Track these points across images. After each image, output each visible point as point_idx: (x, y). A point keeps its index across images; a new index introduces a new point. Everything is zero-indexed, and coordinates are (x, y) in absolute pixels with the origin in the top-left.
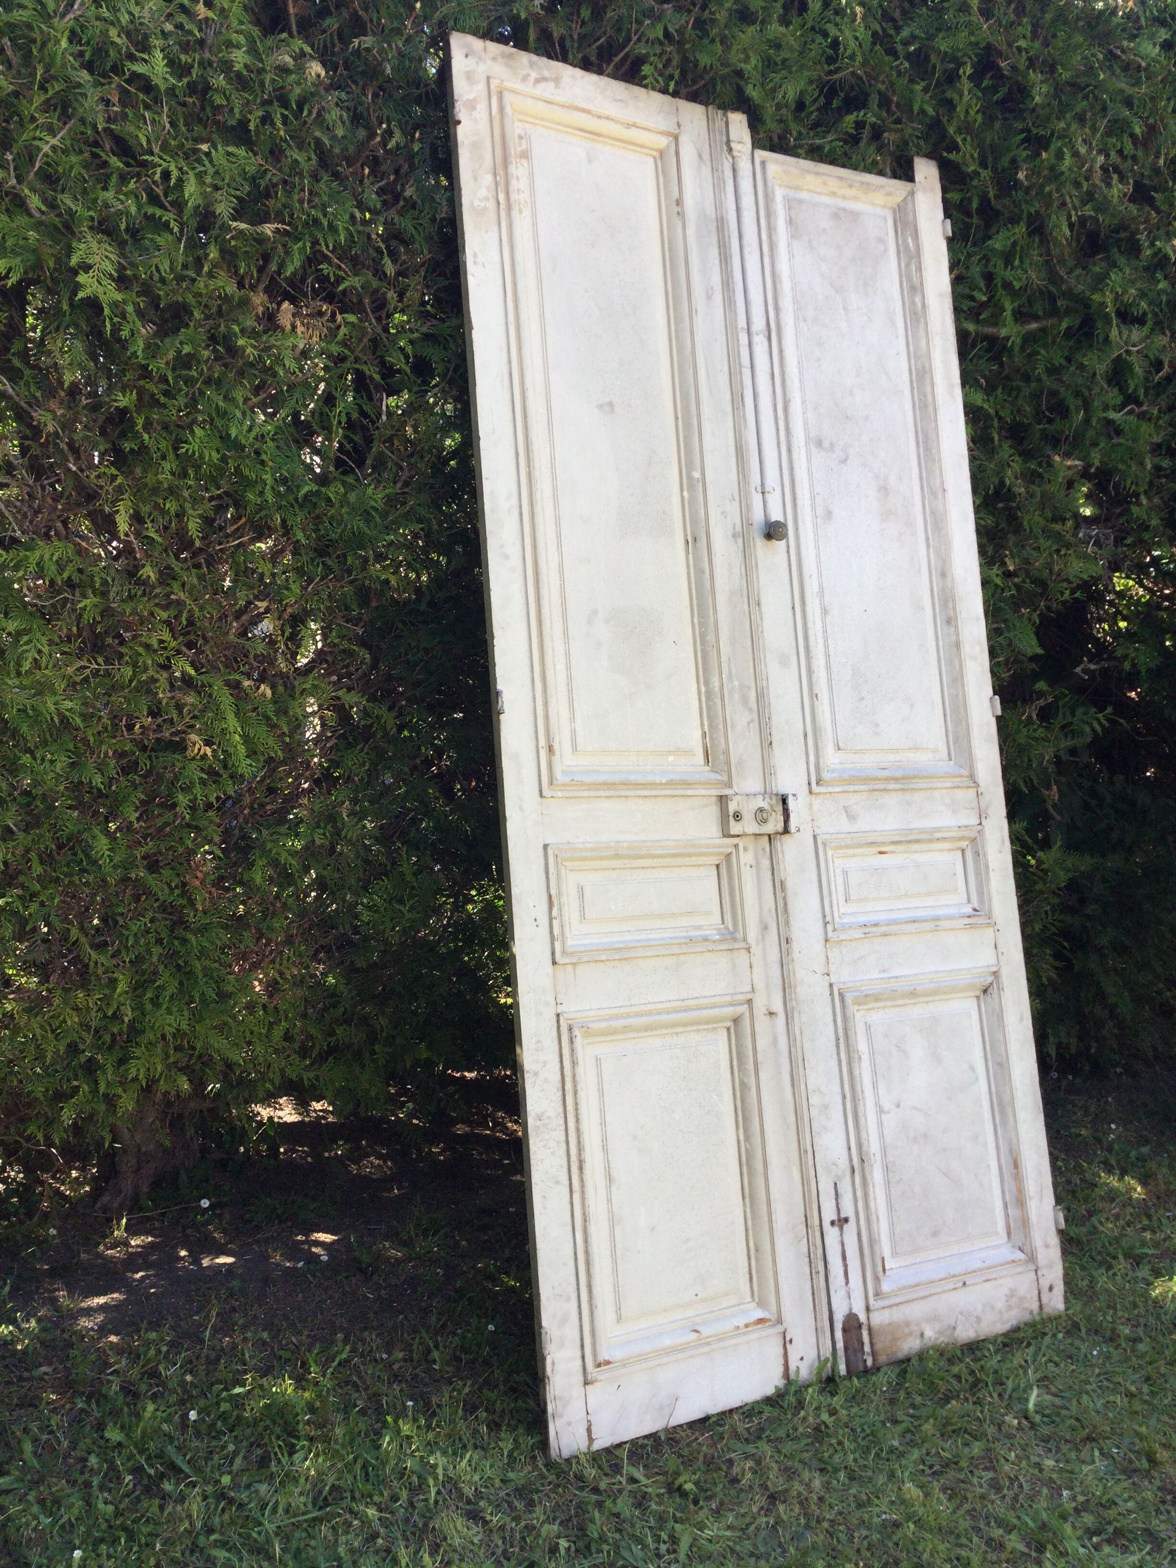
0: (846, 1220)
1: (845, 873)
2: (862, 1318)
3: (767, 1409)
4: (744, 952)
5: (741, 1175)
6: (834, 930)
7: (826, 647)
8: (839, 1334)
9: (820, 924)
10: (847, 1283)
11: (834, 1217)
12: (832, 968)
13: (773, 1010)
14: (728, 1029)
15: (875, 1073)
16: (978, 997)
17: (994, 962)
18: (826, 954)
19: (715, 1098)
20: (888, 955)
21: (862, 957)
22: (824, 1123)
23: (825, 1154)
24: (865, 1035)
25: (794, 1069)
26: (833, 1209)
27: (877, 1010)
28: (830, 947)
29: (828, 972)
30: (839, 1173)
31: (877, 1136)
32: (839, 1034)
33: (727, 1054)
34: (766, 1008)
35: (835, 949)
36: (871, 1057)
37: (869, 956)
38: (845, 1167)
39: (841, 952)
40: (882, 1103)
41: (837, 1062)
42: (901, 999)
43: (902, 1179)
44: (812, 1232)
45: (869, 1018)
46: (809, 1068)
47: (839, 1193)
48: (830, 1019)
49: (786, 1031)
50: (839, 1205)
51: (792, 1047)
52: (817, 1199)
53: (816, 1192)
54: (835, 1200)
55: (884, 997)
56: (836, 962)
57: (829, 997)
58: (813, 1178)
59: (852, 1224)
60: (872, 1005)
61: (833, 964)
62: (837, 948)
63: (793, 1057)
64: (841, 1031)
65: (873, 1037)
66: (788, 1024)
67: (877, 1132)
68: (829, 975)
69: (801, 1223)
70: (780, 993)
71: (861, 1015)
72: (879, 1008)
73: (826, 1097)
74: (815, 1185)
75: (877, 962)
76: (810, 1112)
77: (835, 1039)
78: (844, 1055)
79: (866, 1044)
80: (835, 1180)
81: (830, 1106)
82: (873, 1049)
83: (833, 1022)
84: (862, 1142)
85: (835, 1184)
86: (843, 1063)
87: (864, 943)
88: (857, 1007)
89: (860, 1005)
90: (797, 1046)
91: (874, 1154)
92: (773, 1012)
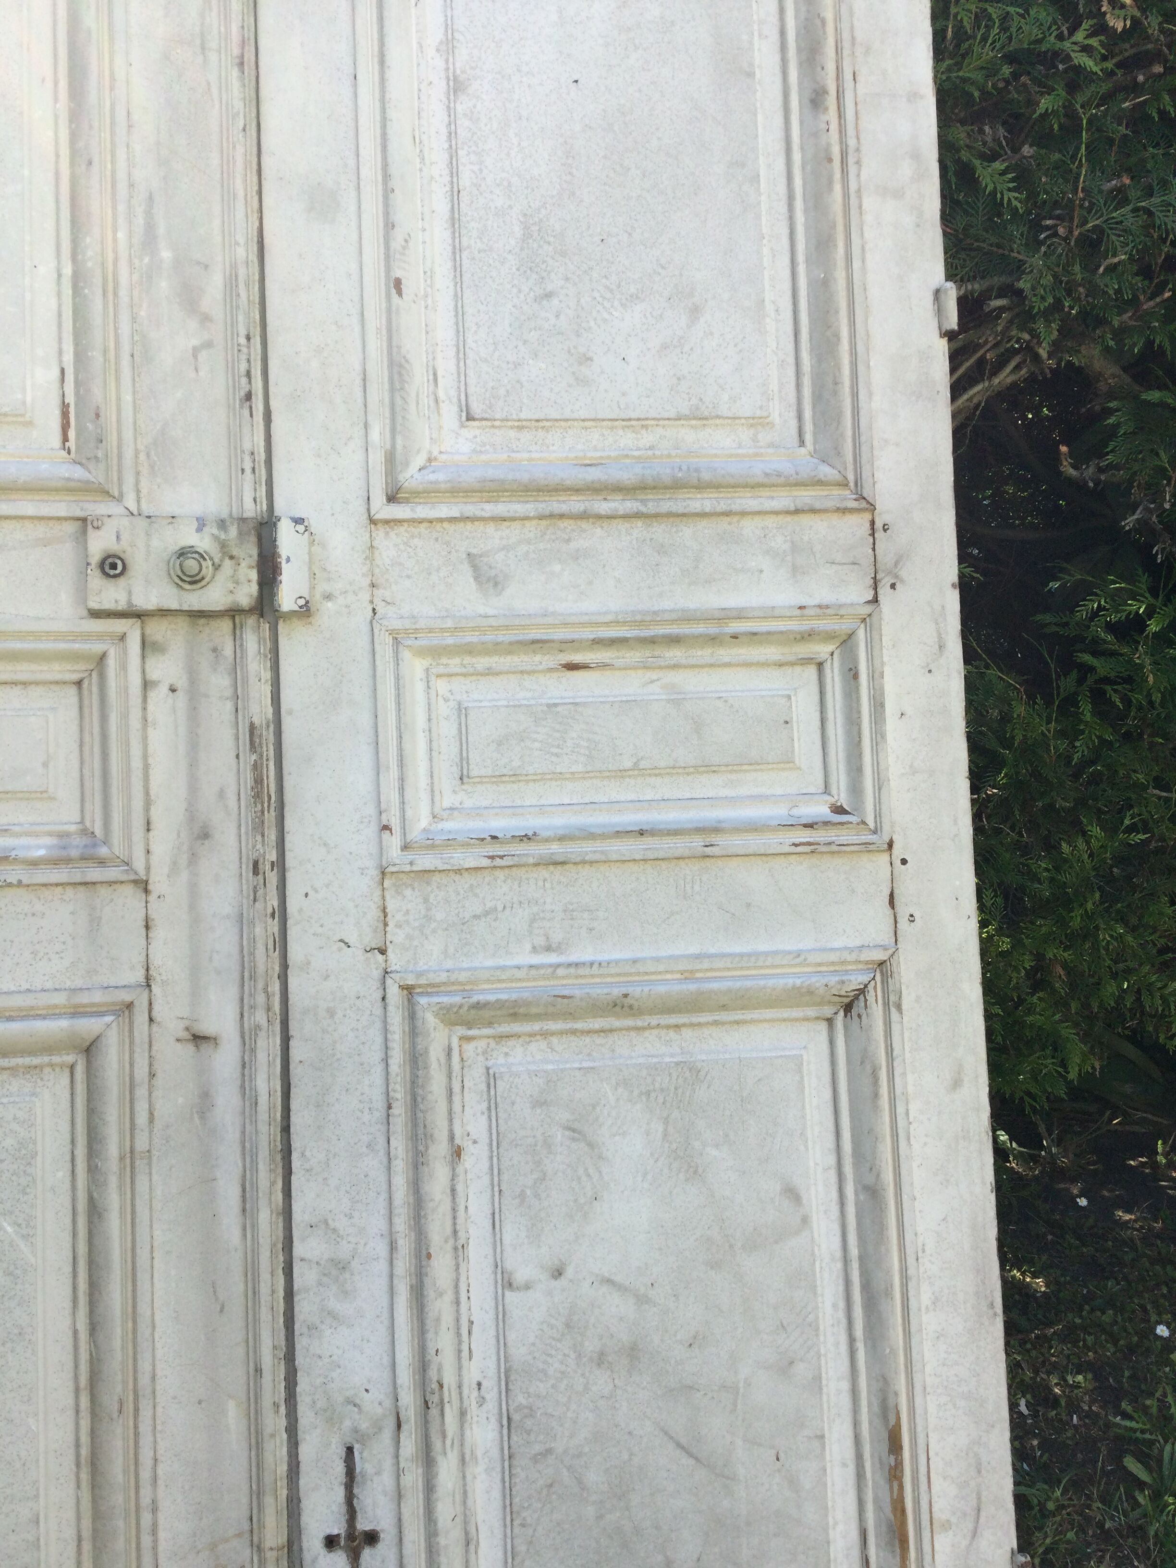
0: (372, 1538)
1: (462, 711)
4: (128, 890)
5: (77, 1413)
6: (405, 847)
7: (454, 171)
9: (372, 830)
11: (338, 1528)
12: (396, 935)
13: (207, 1027)
14: (71, 1070)
15: (497, 1190)
16: (830, 1021)
17: (887, 938)
18: (380, 903)
19: (9, 1229)
20: (565, 911)
21: (487, 913)
22: (334, 1304)
23: (326, 1377)
24: (485, 1097)
25: (248, 1172)
26: (334, 1508)
27: (528, 1039)
28: (394, 885)
29: (380, 944)
30: (364, 1426)
31: (493, 1341)
32: (391, 1094)
33: (65, 1127)
34: (182, 1025)
35: (408, 892)
36: (492, 1152)
37: (508, 910)
38: (379, 1410)
39: (426, 900)
40: (509, 1265)
41: (385, 1161)
42: (595, 1017)
43: (549, 1451)
44: (260, 1561)
45: (501, 1060)
46: (303, 1172)
47: (358, 1470)
48: (379, 1055)
49: (239, 1082)
50: (355, 1501)
51: (247, 1121)
52: (282, 1484)
53: (283, 1469)
54: (343, 1487)
55: (534, 1010)
56: (407, 922)
57: (379, 1004)
58: (273, 1436)
59: (385, 1549)
60: (508, 1029)
61: (399, 926)
62: (413, 889)
63: (247, 1145)
64: (398, 1087)
65: (500, 1106)
66: (244, 1066)
67: (492, 1332)
68: (383, 952)
69: (239, 1535)
70: (233, 992)
71: (480, 1050)
72: (532, 1035)
73: (344, 1242)
74: (283, 1452)
75: (530, 926)
76: (295, 1276)
77: (385, 1106)
78: (399, 1145)
79: (484, 1120)
80: (349, 1440)
81: (354, 1264)
82: (498, 1134)
83: (383, 1065)
84: (428, 1357)
85: (350, 1450)
86: (394, 1163)
87: (496, 879)
88: (461, 1031)
89: (469, 1025)
90: (260, 1117)
91: (479, 1384)
92: (206, 1033)
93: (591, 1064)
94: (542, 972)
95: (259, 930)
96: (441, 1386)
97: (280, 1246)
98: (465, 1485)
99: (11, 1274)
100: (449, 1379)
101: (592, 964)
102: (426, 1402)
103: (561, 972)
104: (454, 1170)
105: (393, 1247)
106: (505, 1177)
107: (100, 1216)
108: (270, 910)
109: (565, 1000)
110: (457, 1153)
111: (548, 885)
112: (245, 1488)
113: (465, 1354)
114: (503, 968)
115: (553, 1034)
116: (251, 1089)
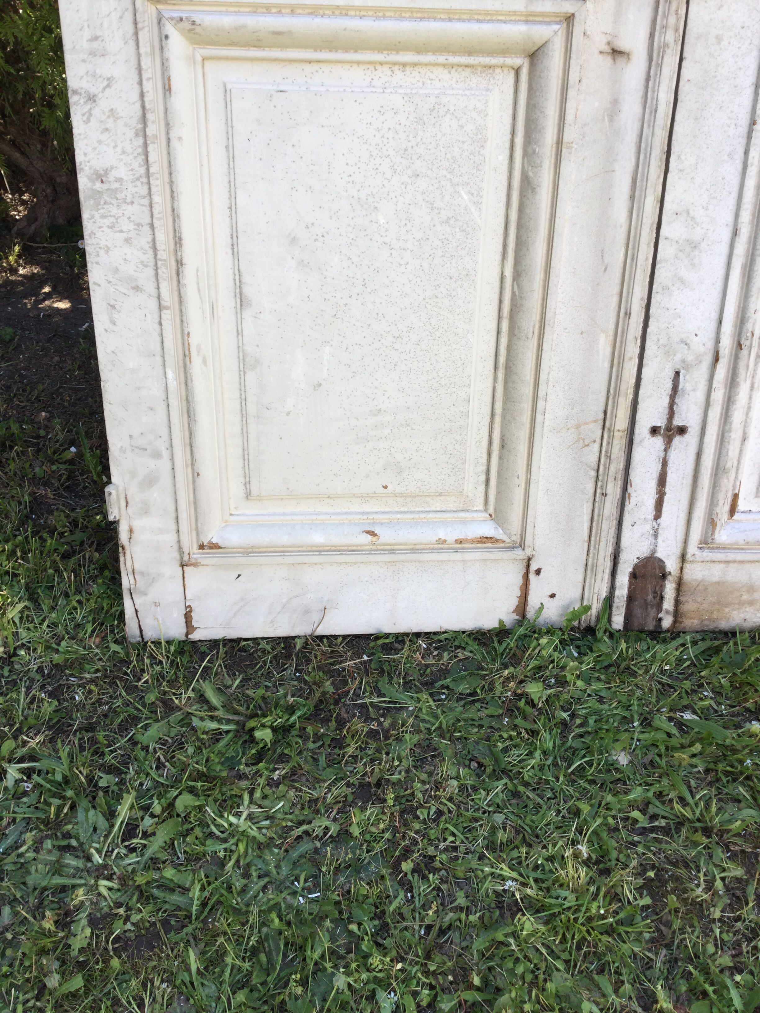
0: (682, 430)
2: (672, 566)
3: (474, 646)
5: (498, 332)
8: (623, 579)
10: (658, 515)
11: (661, 422)
13: (622, 45)
14: (517, 72)
19: (465, 197)
22: (684, 273)
23: (669, 323)
25: (640, 167)
26: (661, 410)
30: (690, 358)
33: (508, 120)
34: (605, 39)
38: (702, 349)
41: (740, 167)
44: (609, 437)
46: (677, 172)
47: (680, 387)
48: (750, 79)
49: (641, 93)
50: (675, 407)
51: (645, 125)
52: (630, 392)
53: (632, 381)
54: (668, 397)
58: (631, 359)
59: (691, 438)
63: (643, 145)
66: (648, 79)
69: (595, 421)
73: (699, 228)
74: (634, 371)
76: (660, 250)
77: (748, 122)
78: (756, 154)
80: (678, 367)
81: (703, 245)
83: (753, 88)
84: (749, 314)
85: (677, 373)
86: (749, 169)
92: (622, 49)
96: (753, 335)
97: (653, 226)
98: (750, 403)
99: (464, 231)
102: (739, 344)
105: (735, 234)
112: (605, 392)
116: (652, 99)
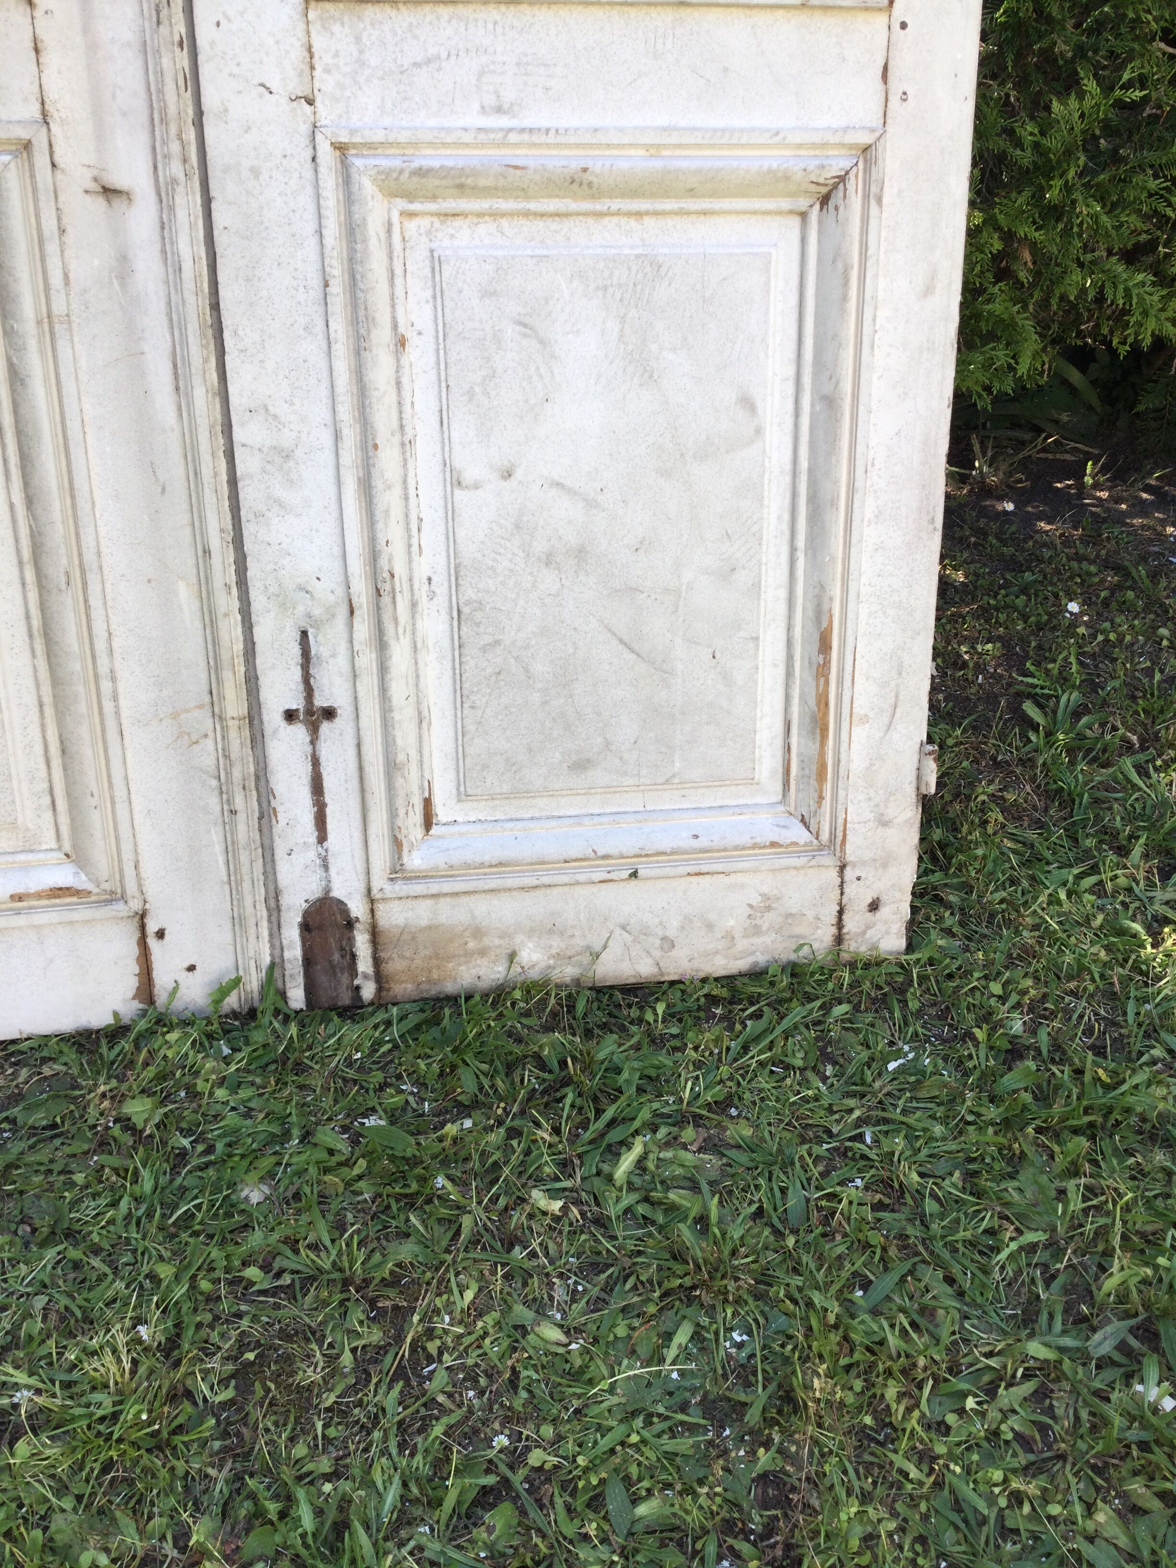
0: (329, 713)
2: (357, 908)
3: (71, 1055)
8: (292, 935)
10: (322, 838)
11: (297, 703)
12: (325, 83)
13: (118, 180)
15: (444, 386)
16: (804, 216)
17: (876, 120)
18: (305, 40)
20: (518, 64)
21: (429, 61)
22: (279, 492)
23: (276, 564)
24: (430, 283)
25: (178, 347)
26: (293, 686)
27: (475, 220)
28: (321, 18)
29: (307, 92)
30: (317, 612)
31: (443, 538)
32: (328, 269)
34: (88, 175)
35: (336, 28)
36: (438, 344)
37: (453, 58)
38: (332, 598)
39: (358, 39)
40: (458, 463)
41: (325, 346)
42: (550, 196)
43: (497, 642)
44: (222, 728)
45: (446, 242)
46: (236, 353)
47: (313, 652)
48: (311, 227)
49: (158, 246)
50: (312, 681)
51: (172, 290)
52: (240, 661)
53: (239, 647)
54: (299, 669)
55: (482, 182)
56: (337, 67)
57: (309, 165)
58: (226, 615)
59: (343, 722)
60: (453, 205)
61: (327, 71)
62: (343, 24)
63: (175, 317)
64: (335, 263)
65: (446, 293)
66: (163, 228)
67: (442, 529)
68: (310, 102)
69: (201, 707)
70: (143, 138)
71: (422, 231)
72: (480, 215)
73: (286, 430)
74: (238, 631)
75: (478, 80)
76: (237, 461)
77: (322, 284)
78: (339, 327)
79: (428, 309)
80: (303, 624)
81: (299, 453)
82: (444, 324)
83: (317, 237)
84: (378, 548)
85: (304, 634)
86: (334, 347)
87: (438, 18)
88: (401, 204)
89: (410, 196)
90: (185, 286)
91: (429, 579)
92: (118, 186)
93: (545, 253)
94: (492, 136)
95: (166, 62)
96: (393, 576)
97: (219, 428)
98: (417, 670)
100: (400, 570)
101: (548, 130)
102: (378, 590)
103: (513, 138)
104: (398, 360)
105: (337, 436)
106: (452, 371)
107: (22, 382)
108: (177, 38)
109: (518, 172)
110: (402, 342)
111: (499, 30)
112: (203, 665)
113: (415, 548)
114: (449, 130)
115: (503, 215)
116: (173, 254)
